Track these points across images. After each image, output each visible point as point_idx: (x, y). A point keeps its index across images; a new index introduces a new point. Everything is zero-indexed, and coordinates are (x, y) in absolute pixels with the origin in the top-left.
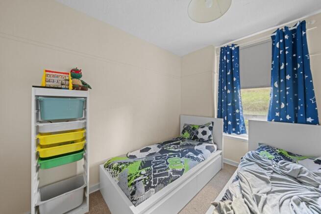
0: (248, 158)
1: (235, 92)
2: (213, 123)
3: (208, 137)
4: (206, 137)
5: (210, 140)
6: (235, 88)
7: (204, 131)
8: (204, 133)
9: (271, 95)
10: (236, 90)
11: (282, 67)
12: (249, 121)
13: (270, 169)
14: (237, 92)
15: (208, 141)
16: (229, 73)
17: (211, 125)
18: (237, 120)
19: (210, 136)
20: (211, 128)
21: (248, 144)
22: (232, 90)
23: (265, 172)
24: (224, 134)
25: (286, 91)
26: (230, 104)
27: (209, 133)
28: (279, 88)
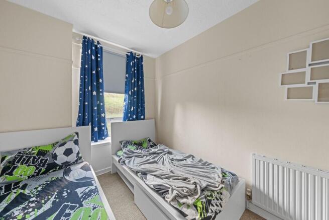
0: (126, 156)
1: (101, 94)
2: (77, 134)
3: (76, 155)
4: (72, 158)
5: (80, 158)
6: (101, 90)
7: (67, 150)
8: (68, 152)
9: (125, 100)
10: (102, 92)
11: (133, 81)
12: (112, 123)
13: (144, 156)
14: (103, 95)
15: (76, 161)
16: (94, 72)
17: (76, 138)
18: (103, 124)
19: (78, 153)
20: (76, 142)
21: (110, 146)
22: (98, 92)
23: (148, 158)
24: (93, 144)
25: (134, 98)
26: (96, 108)
27: (76, 149)
28: (131, 96)
